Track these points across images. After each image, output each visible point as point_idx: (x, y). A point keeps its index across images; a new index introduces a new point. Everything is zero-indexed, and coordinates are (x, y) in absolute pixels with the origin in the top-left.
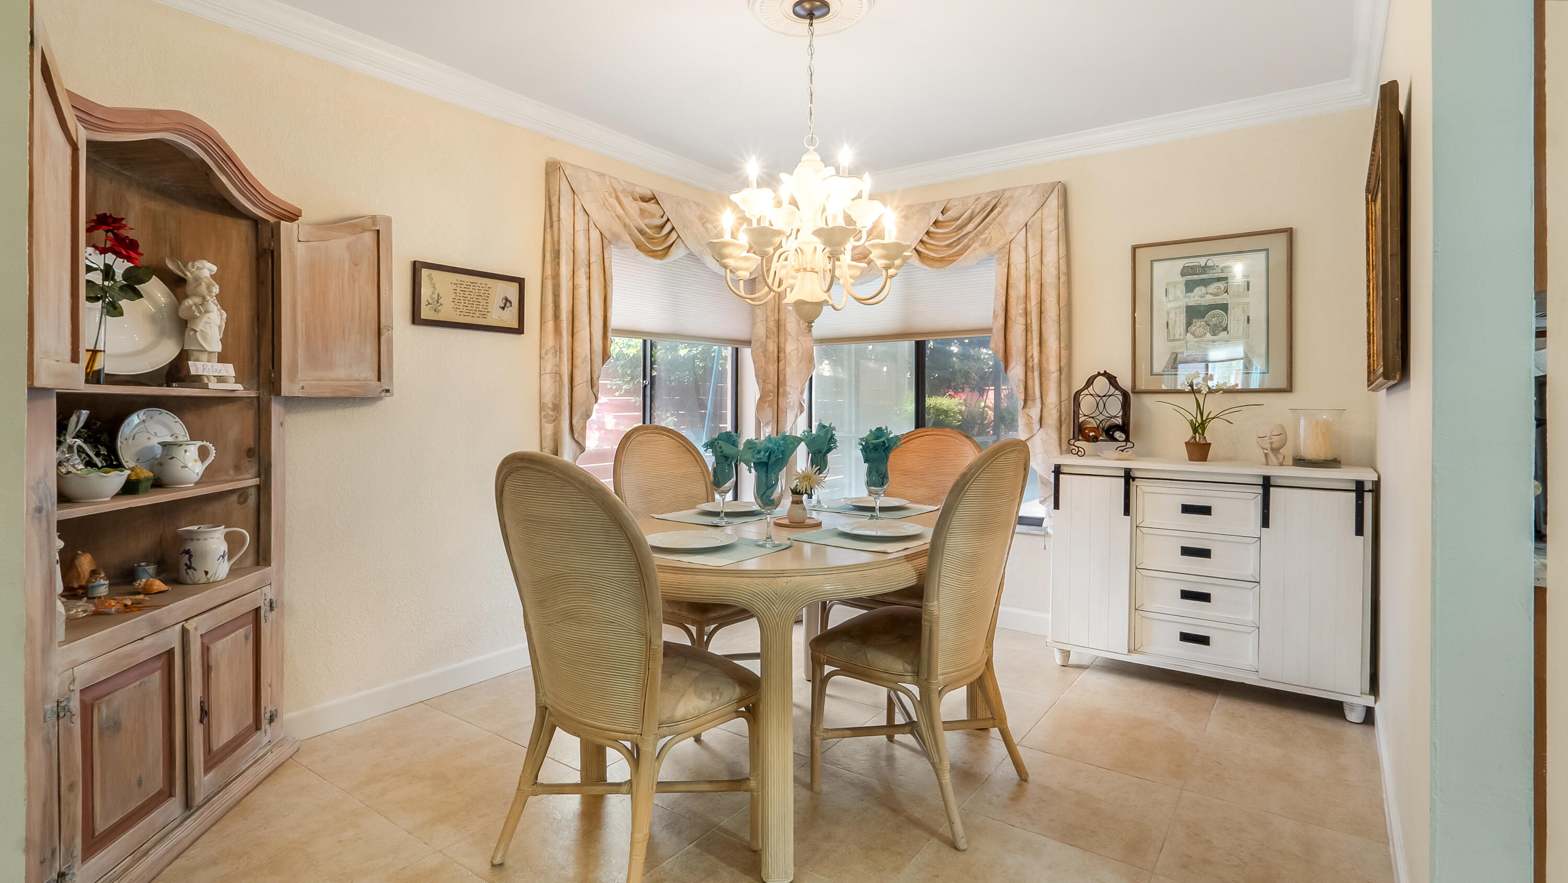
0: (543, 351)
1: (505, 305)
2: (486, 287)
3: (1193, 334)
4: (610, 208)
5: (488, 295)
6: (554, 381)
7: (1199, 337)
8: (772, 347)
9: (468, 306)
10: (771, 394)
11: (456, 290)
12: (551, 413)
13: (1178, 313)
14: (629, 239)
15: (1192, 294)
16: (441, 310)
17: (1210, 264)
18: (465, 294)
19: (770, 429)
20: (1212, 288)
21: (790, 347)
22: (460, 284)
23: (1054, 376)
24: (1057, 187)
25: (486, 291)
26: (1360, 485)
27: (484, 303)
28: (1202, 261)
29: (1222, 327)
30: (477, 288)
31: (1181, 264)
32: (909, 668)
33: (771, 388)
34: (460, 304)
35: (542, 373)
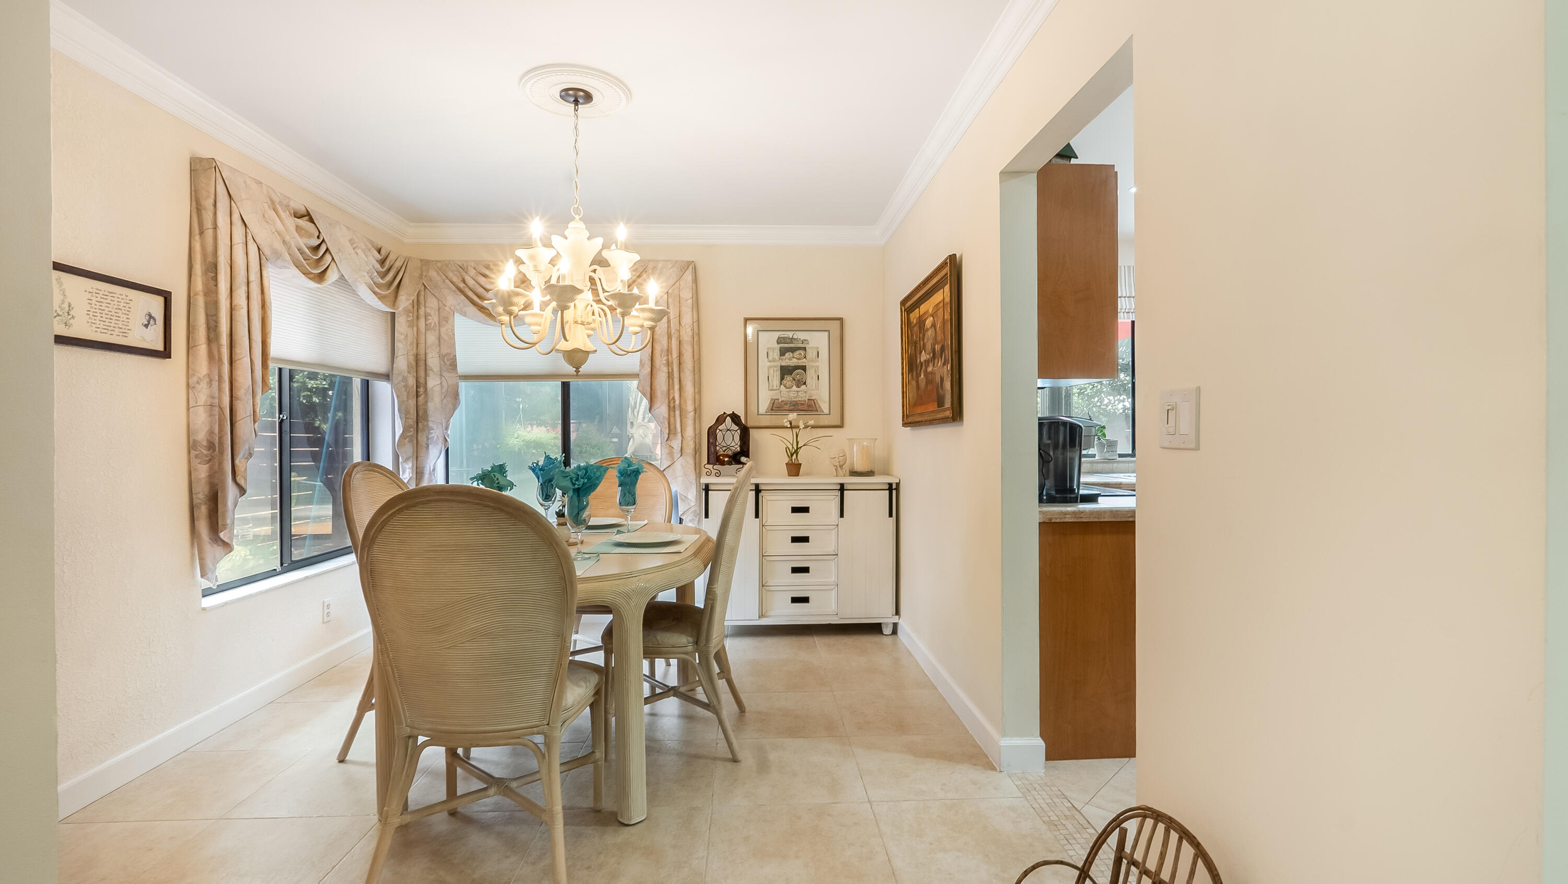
0: (193, 381)
1: (149, 322)
2: (126, 300)
3: (785, 386)
4: (270, 222)
5: (129, 310)
6: (208, 414)
7: (788, 388)
8: (412, 381)
9: (105, 321)
10: (412, 429)
11: (91, 300)
12: (205, 452)
13: (775, 370)
14: (288, 257)
15: (784, 358)
16: (73, 325)
17: (795, 337)
18: (101, 306)
19: (411, 465)
20: (796, 354)
21: (433, 382)
22: (96, 293)
23: (691, 415)
24: (691, 265)
25: (127, 303)
26: (890, 485)
27: (125, 318)
28: (790, 334)
29: (802, 382)
30: (116, 299)
31: (777, 334)
32: (691, 639)
33: (412, 423)
34: (95, 318)
35: (192, 404)
